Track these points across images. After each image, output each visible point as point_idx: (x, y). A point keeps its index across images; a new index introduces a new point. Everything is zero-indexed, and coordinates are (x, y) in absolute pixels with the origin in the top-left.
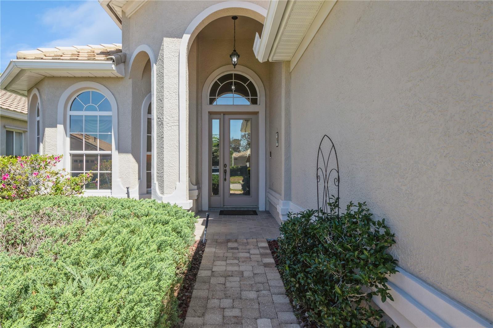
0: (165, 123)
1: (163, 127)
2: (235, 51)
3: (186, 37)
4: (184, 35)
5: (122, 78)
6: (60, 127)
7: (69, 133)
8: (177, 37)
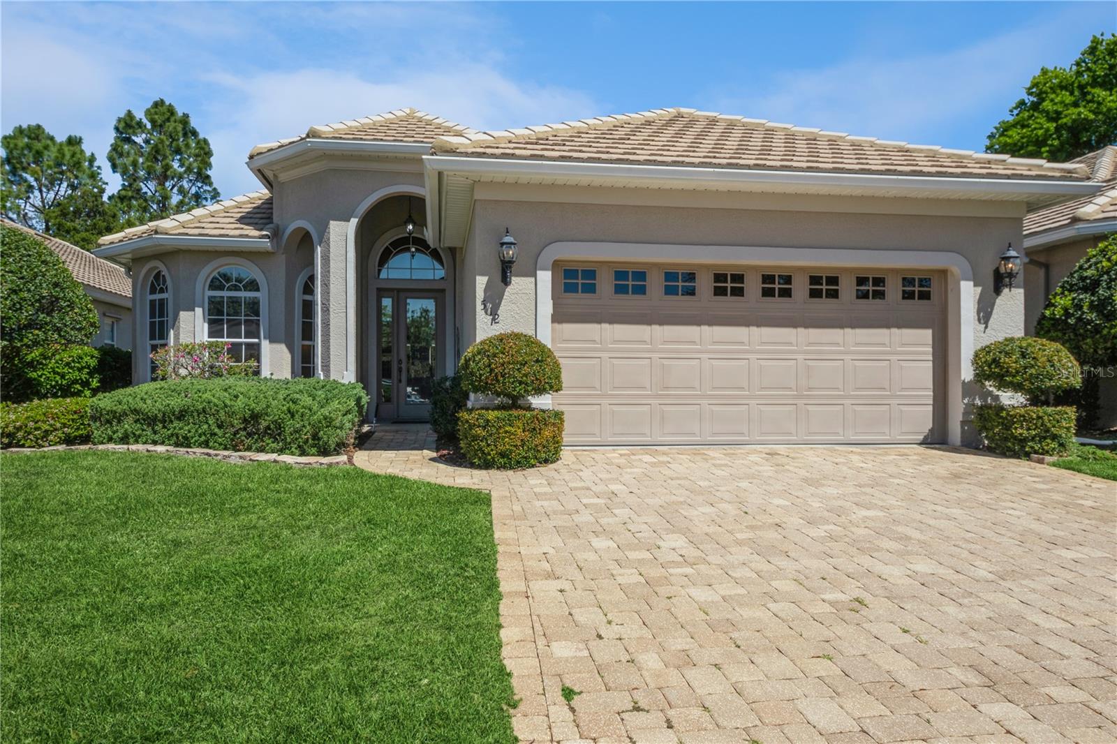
0: (331, 310)
1: (329, 314)
2: (410, 216)
3: (354, 221)
4: (352, 219)
5: (273, 253)
6: (199, 311)
7: (207, 317)
8: (345, 221)
